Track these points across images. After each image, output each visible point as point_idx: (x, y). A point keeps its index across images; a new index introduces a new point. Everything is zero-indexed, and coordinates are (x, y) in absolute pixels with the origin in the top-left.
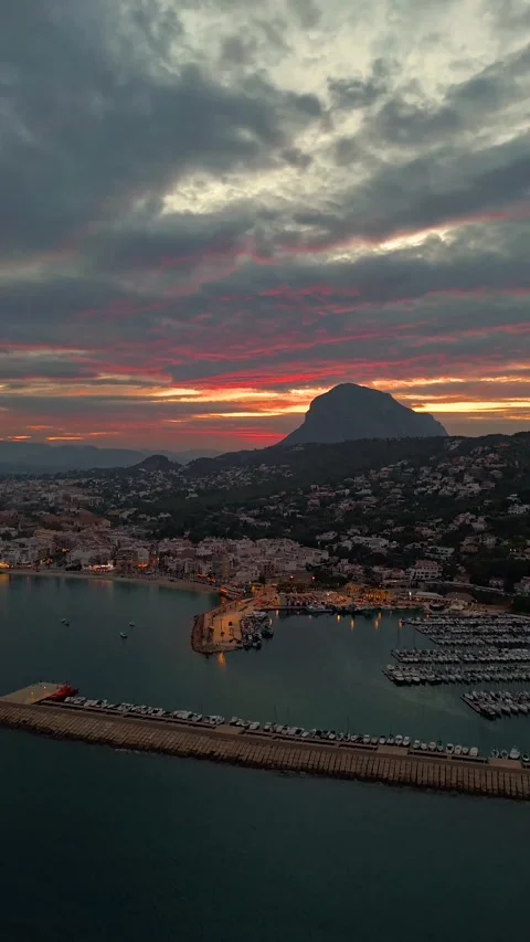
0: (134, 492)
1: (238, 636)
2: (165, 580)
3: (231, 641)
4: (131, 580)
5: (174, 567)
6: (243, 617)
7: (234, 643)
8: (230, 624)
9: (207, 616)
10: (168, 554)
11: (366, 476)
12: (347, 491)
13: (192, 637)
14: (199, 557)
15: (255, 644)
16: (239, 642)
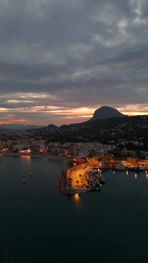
0: (44, 133)
1: (86, 183)
2: (50, 156)
3: (82, 186)
4: (36, 156)
5: (53, 151)
6: (87, 172)
7: (85, 188)
8: (80, 176)
9: (68, 172)
10: (52, 147)
11: (118, 126)
12: (113, 130)
13: (60, 183)
14: (64, 147)
15: (97, 189)
16: (88, 187)
